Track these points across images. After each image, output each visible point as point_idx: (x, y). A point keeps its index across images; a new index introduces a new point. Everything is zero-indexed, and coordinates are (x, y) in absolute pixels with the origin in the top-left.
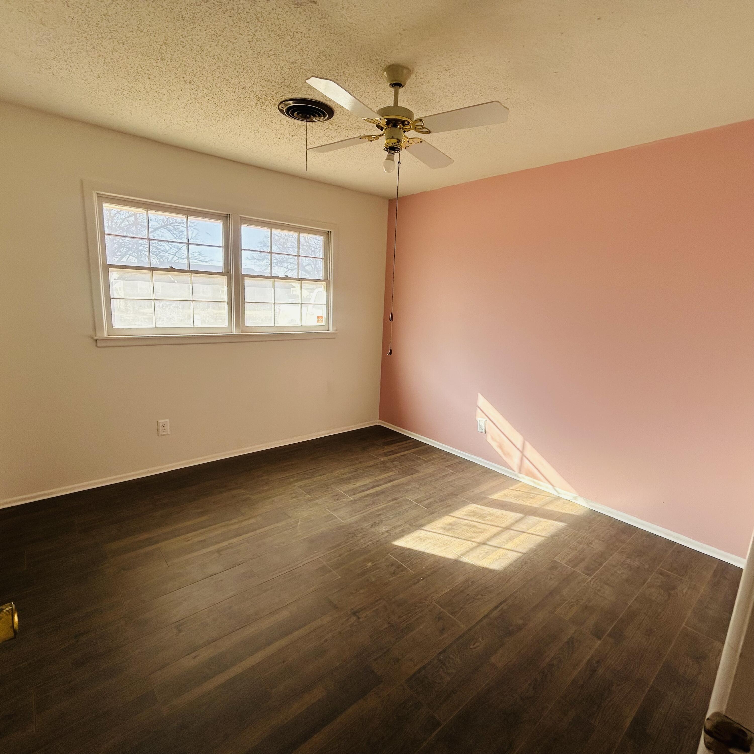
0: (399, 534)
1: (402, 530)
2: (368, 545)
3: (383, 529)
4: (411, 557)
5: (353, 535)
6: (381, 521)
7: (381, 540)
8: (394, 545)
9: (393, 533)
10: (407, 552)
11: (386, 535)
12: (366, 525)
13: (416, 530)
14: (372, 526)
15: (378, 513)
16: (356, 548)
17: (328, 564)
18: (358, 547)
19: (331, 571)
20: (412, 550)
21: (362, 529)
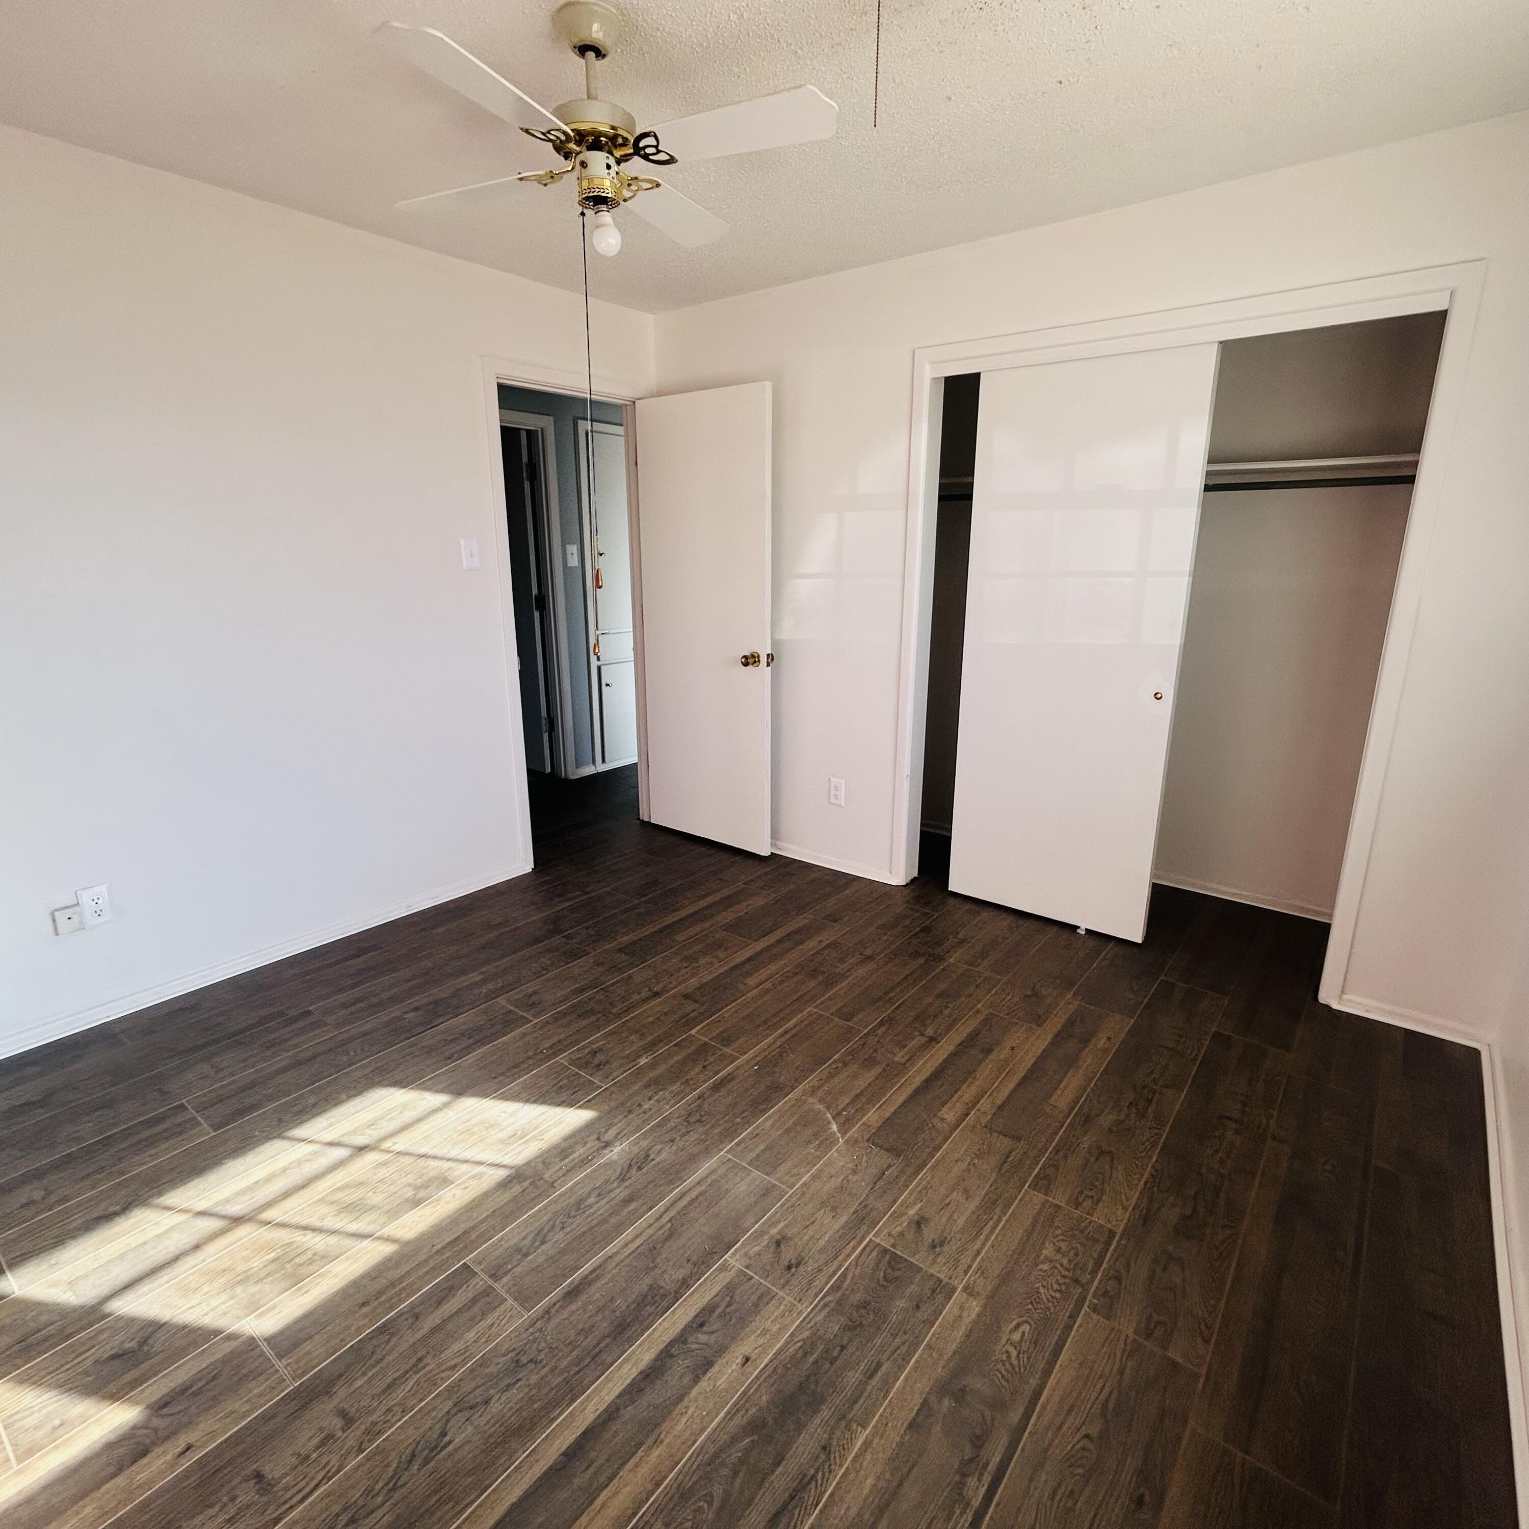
0: (576, 1143)
1: (566, 1157)
2: (650, 1099)
3: (616, 1152)
4: (555, 1088)
5: (692, 1120)
6: (622, 1178)
7: (621, 1117)
8: (592, 1109)
9: (592, 1143)
10: (564, 1096)
11: (612, 1133)
12: (663, 1155)
13: (528, 1164)
14: (648, 1156)
15: (633, 1206)
16: (675, 1087)
17: (721, 1050)
18: (673, 1091)
19: (711, 1039)
20: (550, 1104)
21: (673, 1141)
